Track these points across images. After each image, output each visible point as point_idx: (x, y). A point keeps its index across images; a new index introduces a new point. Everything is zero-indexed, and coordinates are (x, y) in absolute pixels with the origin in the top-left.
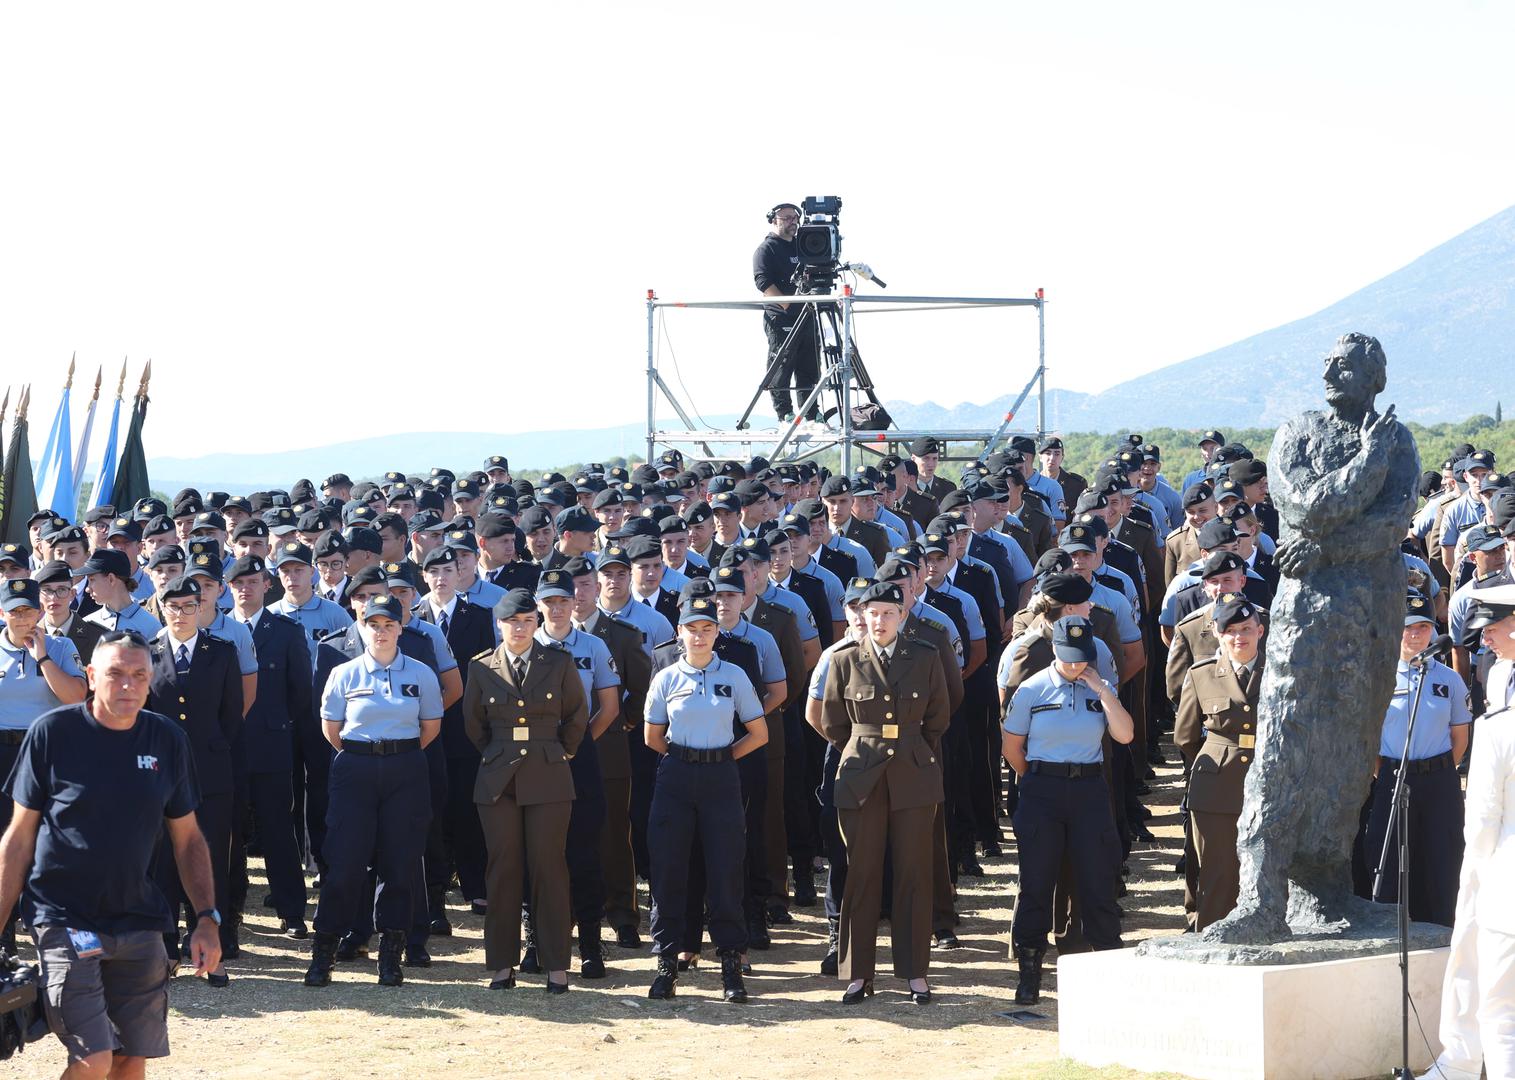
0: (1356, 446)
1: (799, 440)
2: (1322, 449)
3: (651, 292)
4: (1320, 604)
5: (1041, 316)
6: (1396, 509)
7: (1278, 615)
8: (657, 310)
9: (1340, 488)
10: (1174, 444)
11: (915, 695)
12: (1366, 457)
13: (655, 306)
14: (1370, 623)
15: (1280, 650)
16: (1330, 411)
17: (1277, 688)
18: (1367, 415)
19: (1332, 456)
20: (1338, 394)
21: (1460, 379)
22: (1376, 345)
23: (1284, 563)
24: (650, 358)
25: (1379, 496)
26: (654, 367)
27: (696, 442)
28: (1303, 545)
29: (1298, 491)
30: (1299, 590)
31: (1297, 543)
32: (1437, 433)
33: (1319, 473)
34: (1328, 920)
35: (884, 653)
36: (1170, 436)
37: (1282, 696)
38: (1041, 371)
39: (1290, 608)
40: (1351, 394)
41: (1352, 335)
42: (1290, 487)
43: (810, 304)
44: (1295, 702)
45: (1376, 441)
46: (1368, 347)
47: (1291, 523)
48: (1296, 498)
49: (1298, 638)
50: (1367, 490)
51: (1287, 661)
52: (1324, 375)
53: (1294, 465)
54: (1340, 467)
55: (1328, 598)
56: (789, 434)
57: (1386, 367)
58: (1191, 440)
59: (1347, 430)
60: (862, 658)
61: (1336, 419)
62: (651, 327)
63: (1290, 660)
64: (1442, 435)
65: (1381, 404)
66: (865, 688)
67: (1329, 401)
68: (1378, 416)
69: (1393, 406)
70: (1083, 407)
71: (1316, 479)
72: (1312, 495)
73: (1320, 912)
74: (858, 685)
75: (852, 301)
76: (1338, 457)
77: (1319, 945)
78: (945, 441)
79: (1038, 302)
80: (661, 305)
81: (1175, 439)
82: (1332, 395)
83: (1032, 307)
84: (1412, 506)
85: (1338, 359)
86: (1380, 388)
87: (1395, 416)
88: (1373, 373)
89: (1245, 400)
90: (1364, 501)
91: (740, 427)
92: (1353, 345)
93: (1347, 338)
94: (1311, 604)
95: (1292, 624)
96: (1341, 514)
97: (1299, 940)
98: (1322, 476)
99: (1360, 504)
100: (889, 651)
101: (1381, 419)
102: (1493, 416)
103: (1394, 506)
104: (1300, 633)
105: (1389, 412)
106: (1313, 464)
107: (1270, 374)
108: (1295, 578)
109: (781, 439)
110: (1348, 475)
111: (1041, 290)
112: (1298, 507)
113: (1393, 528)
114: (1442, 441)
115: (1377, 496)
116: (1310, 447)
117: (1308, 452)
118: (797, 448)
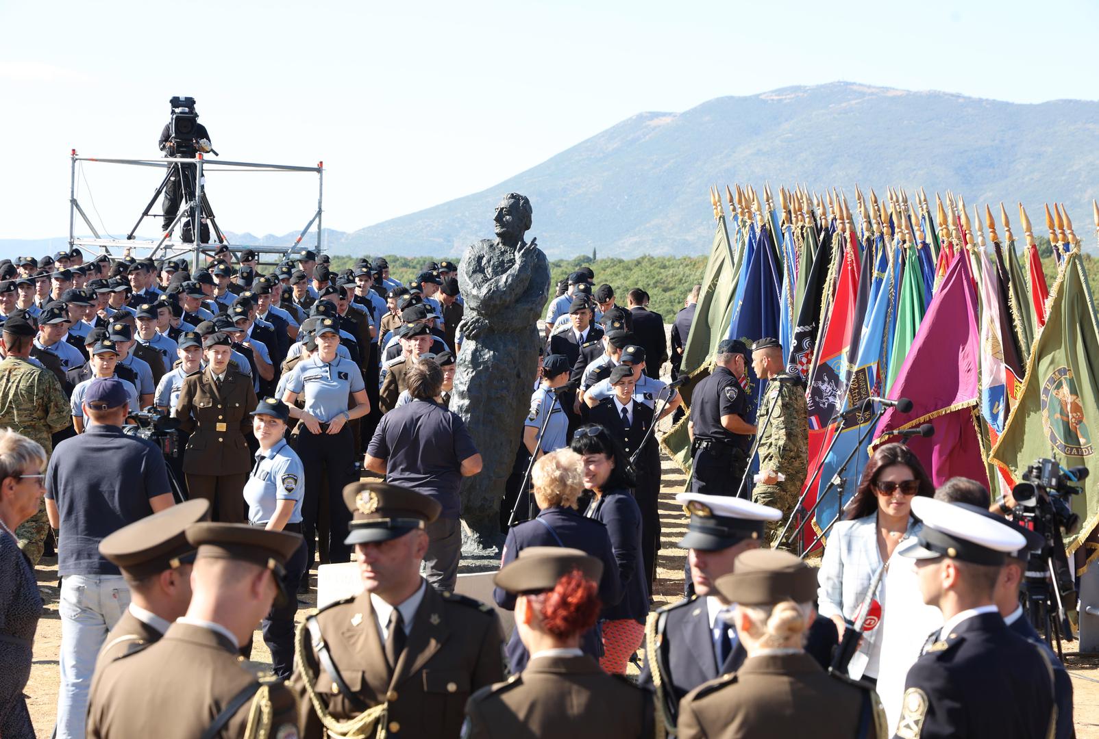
0: (512, 261)
1: (166, 247)
2: (492, 263)
3: (74, 150)
4: (487, 356)
5: (321, 179)
6: (535, 301)
7: (461, 362)
8: (77, 162)
9: (502, 287)
10: (397, 265)
11: (237, 405)
12: (518, 268)
13: (77, 159)
14: (516, 369)
15: (461, 383)
16: (497, 240)
17: (459, 406)
18: (520, 243)
19: (497, 267)
20: (502, 230)
21: (572, 233)
22: (527, 201)
23: (466, 331)
24: (73, 192)
25: (525, 292)
26: (75, 197)
27: (100, 246)
28: (477, 321)
29: (476, 288)
30: (474, 347)
31: (474, 319)
32: (557, 265)
33: (489, 277)
34: (484, 548)
35: (218, 379)
36: (396, 260)
37: (462, 411)
38: (319, 213)
39: (469, 358)
40: (510, 230)
41: (512, 194)
42: (472, 285)
43: (176, 164)
44: (469, 415)
45: (524, 259)
46: (522, 202)
47: (471, 307)
48: (475, 292)
49: (473, 377)
50: (518, 288)
51: (466, 390)
52: (494, 218)
53: (474, 272)
54: (502, 274)
55: (492, 353)
56: (161, 244)
57: (532, 215)
58: (408, 263)
59: (507, 252)
60: (204, 382)
61: (500, 245)
62: (73, 173)
63: (468, 389)
64: (560, 266)
65: (528, 237)
66: (206, 400)
67: (497, 234)
68: (526, 244)
69: (535, 239)
70: (343, 240)
71: (487, 280)
72: (484, 290)
73: (479, 543)
74: (202, 398)
75: (203, 163)
76: (501, 268)
77: (478, 562)
78: (258, 253)
79: (319, 170)
80: (80, 159)
81: (398, 262)
82: (498, 230)
83: (315, 173)
84: (544, 300)
85: (503, 208)
86: (528, 228)
87: (536, 245)
88: (524, 218)
89: (442, 240)
90: (516, 295)
91: (130, 237)
92: (513, 200)
93: (509, 196)
94: (481, 356)
95: (469, 368)
96: (502, 302)
97: (466, 559)
98: (491, 279)
99: (513, 296)
100: (221, 377)
101: (528, 246)
102: (591, 256)
103: (534, 299)
104: (474, 373)
105: (533, 242)
106: (486, 271)
107: (457, 225)
108: (472, 340)
109: (155, 247)
110: (507, 279)
111: (321, 163)
112: (476, 297)
113: (532, 312)
114: (560, 270)
115: (524, 293)
116: (484, 261)
117: (483, 264)
118: (165, 252)
